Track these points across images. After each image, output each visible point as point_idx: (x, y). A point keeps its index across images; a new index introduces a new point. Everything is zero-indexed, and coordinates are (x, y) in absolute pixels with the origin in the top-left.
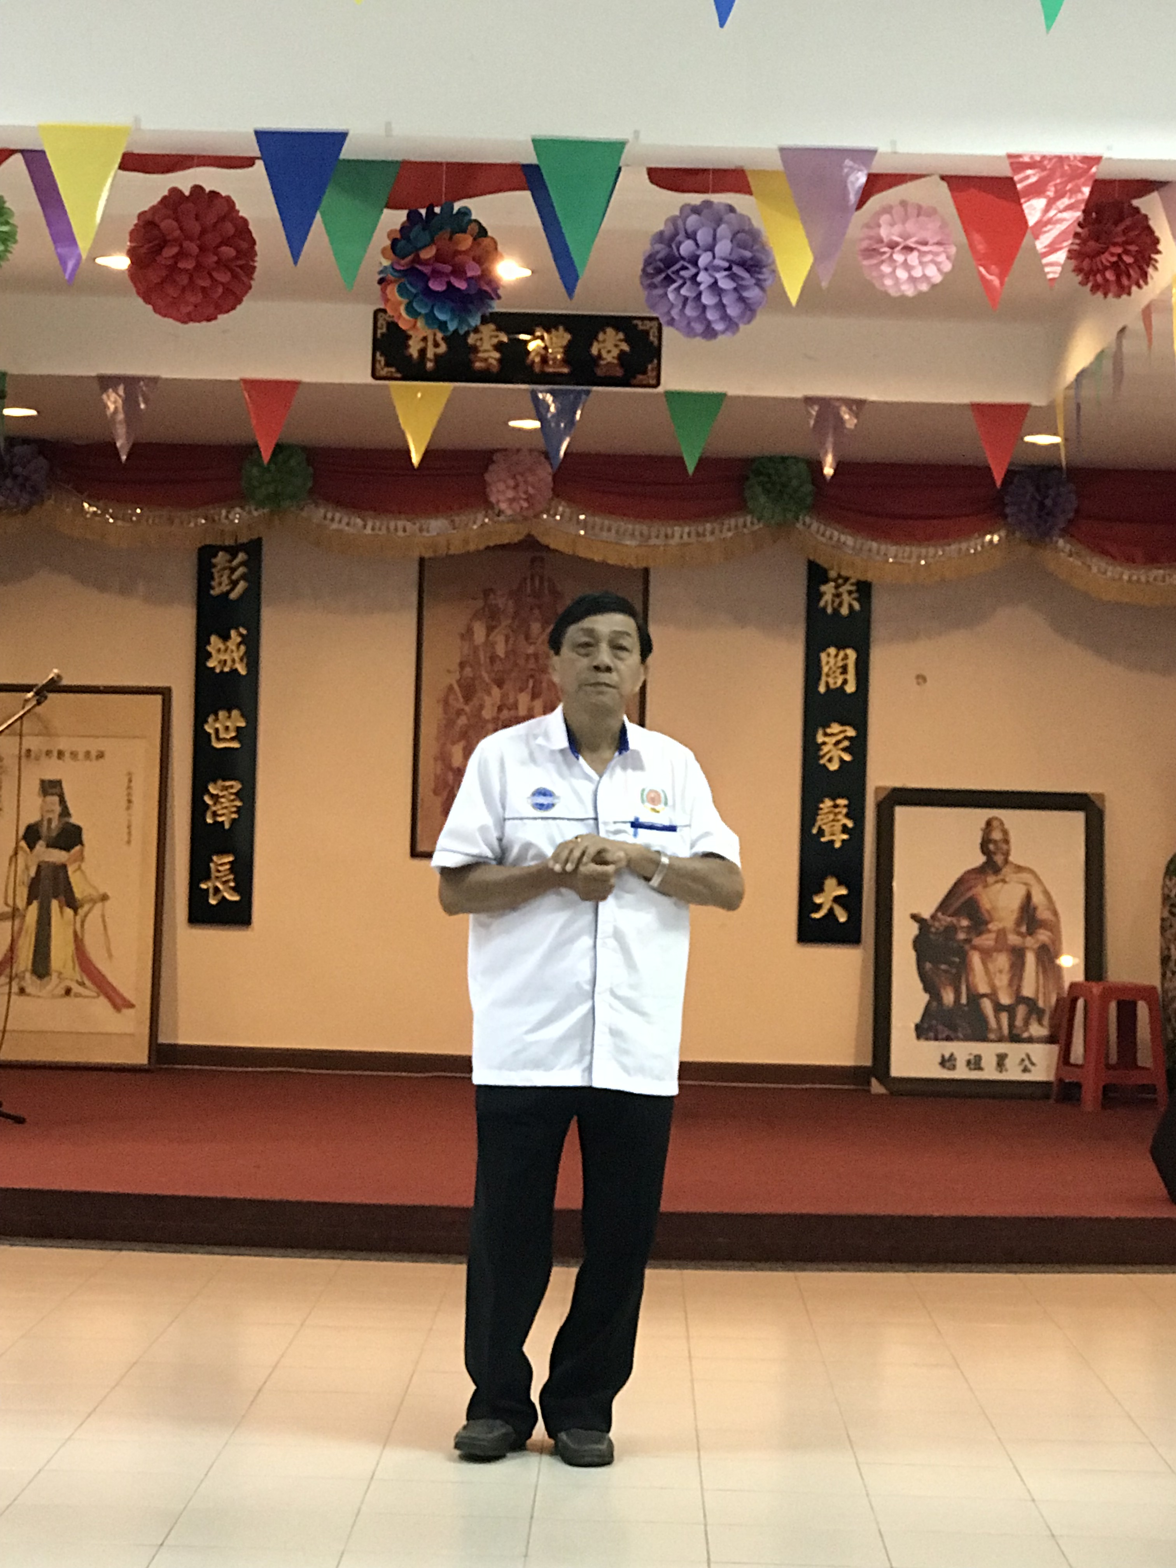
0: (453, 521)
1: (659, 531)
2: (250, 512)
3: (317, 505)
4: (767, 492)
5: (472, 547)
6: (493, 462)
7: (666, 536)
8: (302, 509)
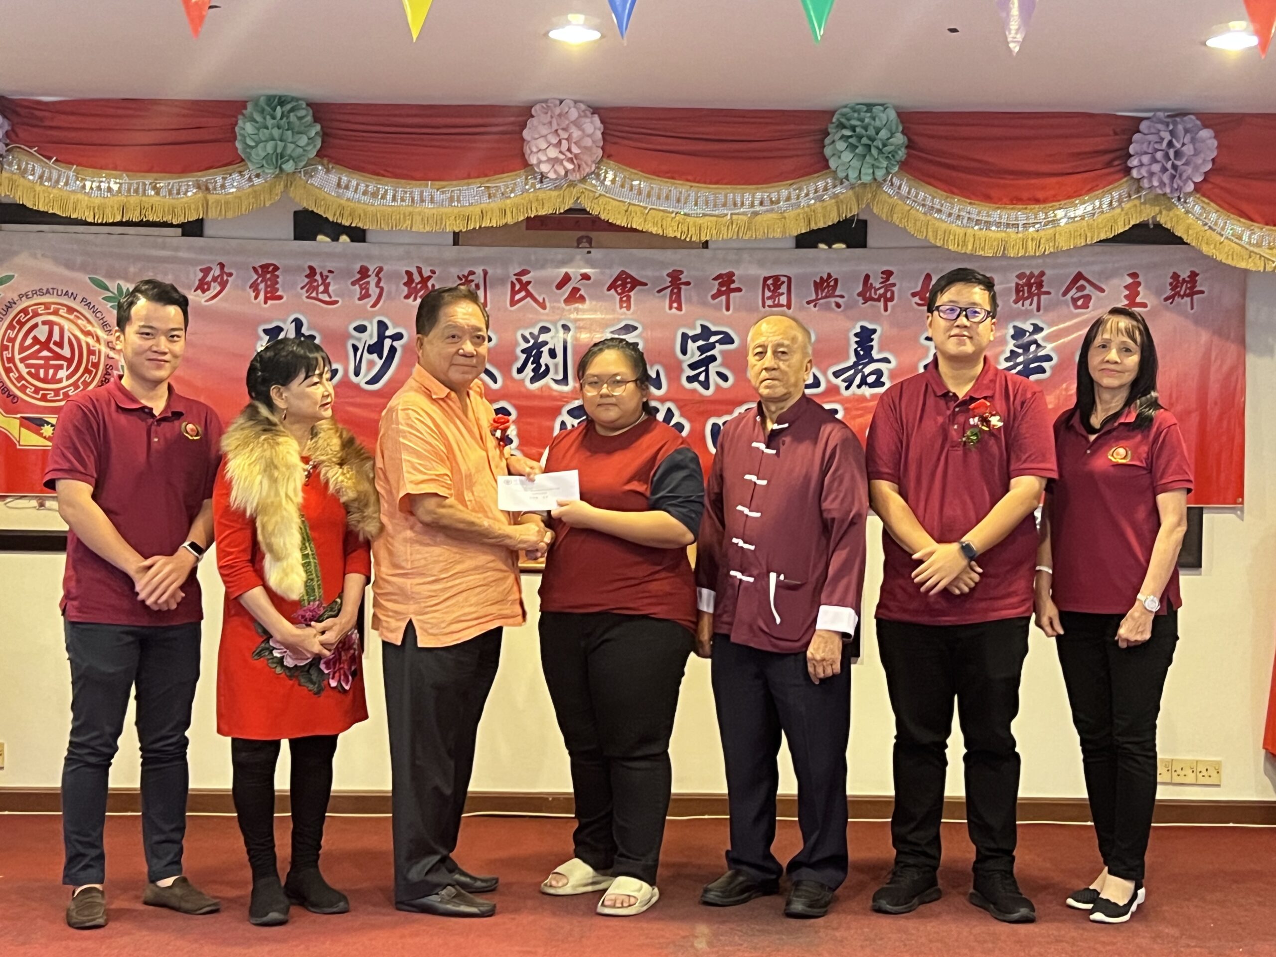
0: (488, 187)
1: (726, 197)
2: (250, 179)
3: (328, 171)
4: (853, 147)
5: (510, 220)
6: (533, 116)
7: (735, 204)
8: (312, 176)
